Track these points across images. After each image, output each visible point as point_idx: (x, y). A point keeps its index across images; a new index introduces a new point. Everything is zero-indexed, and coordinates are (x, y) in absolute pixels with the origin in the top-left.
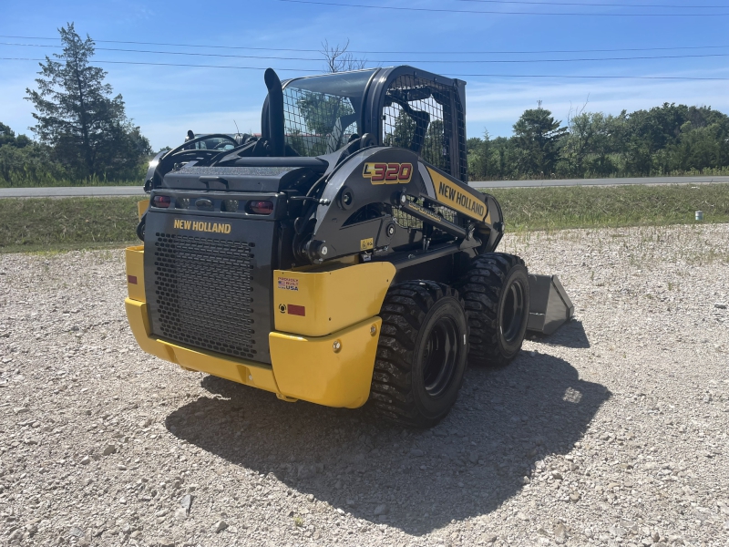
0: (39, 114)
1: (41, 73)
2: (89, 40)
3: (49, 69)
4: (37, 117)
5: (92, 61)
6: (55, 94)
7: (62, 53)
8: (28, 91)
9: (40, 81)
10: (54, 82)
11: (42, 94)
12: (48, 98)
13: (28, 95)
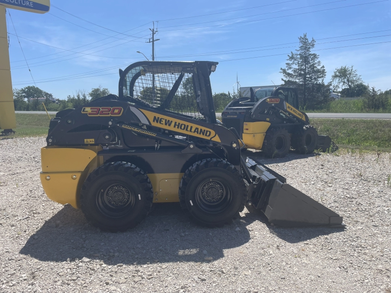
0: (285, 79)
1: (288, 60)
2: (313, 40)
3: (292, 58)
4: (283, 80)
5: (312, 51)
6: (293, 69)
7: (299, 49)
8: (281, 69)
9: (287, 64)
10: (293, 63)
11: (288, 70)
12: (290, 71)
13: (281, 71)
